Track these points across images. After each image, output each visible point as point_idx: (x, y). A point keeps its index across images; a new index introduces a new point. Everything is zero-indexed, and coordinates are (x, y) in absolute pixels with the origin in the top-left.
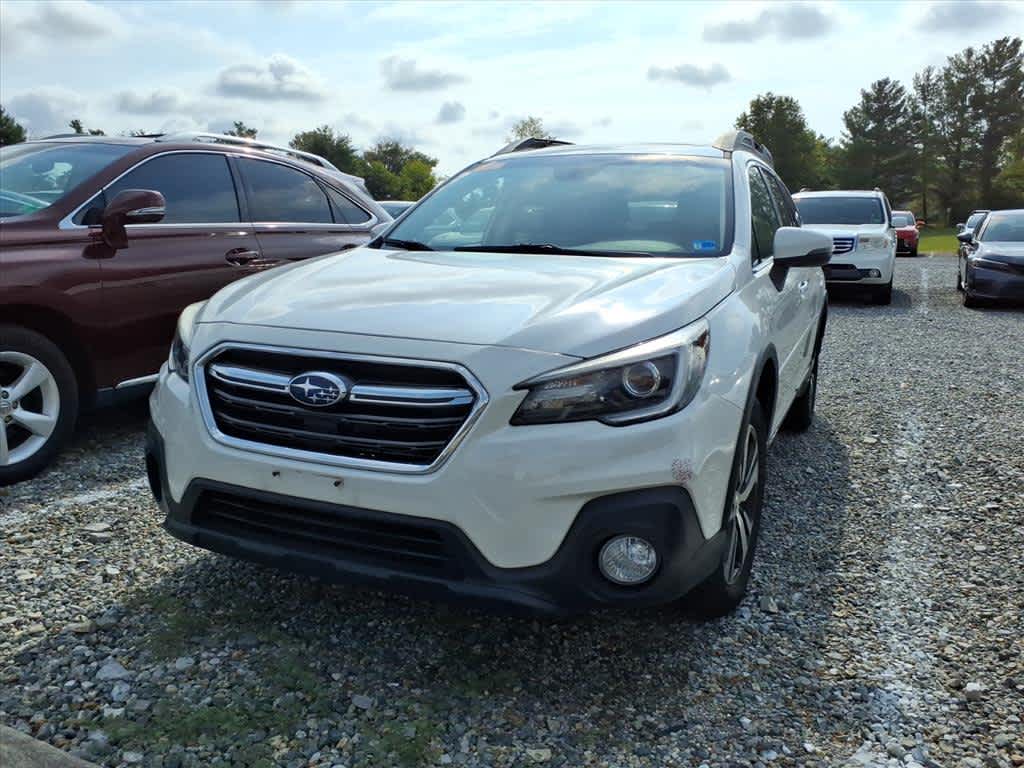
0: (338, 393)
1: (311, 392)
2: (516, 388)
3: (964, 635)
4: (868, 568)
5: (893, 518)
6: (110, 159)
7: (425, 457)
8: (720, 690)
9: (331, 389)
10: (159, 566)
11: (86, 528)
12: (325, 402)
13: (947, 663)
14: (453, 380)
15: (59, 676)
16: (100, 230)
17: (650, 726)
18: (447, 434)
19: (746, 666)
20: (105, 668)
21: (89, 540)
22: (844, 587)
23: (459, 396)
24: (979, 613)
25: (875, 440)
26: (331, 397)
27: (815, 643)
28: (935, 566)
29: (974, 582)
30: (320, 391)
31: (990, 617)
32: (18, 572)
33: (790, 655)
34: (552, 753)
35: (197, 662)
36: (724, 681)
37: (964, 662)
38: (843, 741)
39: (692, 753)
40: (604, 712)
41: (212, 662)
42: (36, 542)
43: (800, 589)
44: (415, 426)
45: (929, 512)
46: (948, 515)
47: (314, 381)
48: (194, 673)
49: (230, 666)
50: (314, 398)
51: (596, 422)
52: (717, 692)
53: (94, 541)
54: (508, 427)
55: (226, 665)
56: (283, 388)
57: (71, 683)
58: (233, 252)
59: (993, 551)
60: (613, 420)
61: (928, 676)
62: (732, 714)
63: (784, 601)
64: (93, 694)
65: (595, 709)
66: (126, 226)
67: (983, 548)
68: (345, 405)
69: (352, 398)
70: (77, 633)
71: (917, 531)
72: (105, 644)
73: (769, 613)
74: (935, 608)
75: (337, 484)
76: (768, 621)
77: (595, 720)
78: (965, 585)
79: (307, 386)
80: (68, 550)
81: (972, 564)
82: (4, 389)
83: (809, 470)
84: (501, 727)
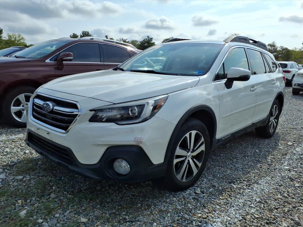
0: (50, 108)
1: (46, 107)
2: (91, 110)
3: (260, 213)
4: (247, 185)
5: (273, 170)
6: (64, 44)
7: (65, 128)
8: (157, 213)
12: (48, 110)
13: (244, 221)
14: (74, 106)
16: (57, 63)
17: (125, 219)
18: (70, 122)
19: (172, 208)
22: (231, 189)
23: (75, 111)
24: (274, 207)
25: (292, 144)
27: (203, 205)
28: (274, 188)
29: (284, 196)
31: (277, 209)
32: (6, 149)
33: (191, 208)
34: (88, 220)
35: (23, 178)
36: (161, 211)
40: (115, 212)
41: (27, 178)
42: (18, 142)
43: (214, 188)
44: (65, 119)
45: (289, 170)
46: (296, 172)
47: (47, 104)
48: (21, 180)
49: (31, 180)
50: (46, 109)
51: (114, 123)
52: (155, 214)
54: (88, 122)
60: (119, 123)
61: (233, 223)
62: (153, 221)
63: (205, 190)
65: (114, 211)
66: (63, 62)
67: (298, 185)
68: (52, 112)
69: (54, 110)
73: (196, 193)
74: (260, 202)
75: (48, 133)
76: (193, 196)
77: (110, 214)
78: (279, 196)
79: (45, 105)
81: (289, 190)
82: (27, 103)
83: (257, 151)
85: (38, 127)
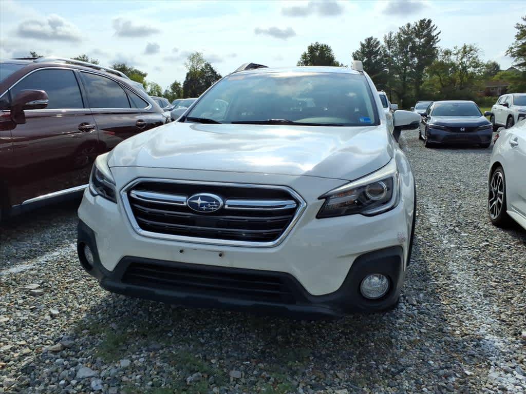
0: (218, 205)
1: (202, 205)
2: (320, 198)
3: (505, 308)
4: (446, 278)
5: (444, 252)
8: (411, 347)
9: (214, 203)
10: (80, 306)
11: (26, 288)
12: (211, 210)
13: (505, 323)
14: (284, 195)
15: (53, 379)
16: (9, 113)
17: (387, 370)
18: (283, 225)
19: (416, 334)
20: (80, 371)
21: (31, 295)
23: (290, 204)
26: (214, 207)
27: (442, 318)
28: (474, 275)
29: (495, 282)
30: (207, 204)
31: (511, 298)
33: (433, 326)
35: (132, 362)
36: (410, 343)
37: (512, 322)
38: (480, 367)
39: (415, 383)
40: (361, 365)
41: (140, 360)
43: (421, 292)
44: (265, 221)
45: (459, 248)
46: (468, 249)
47: (203, 198)
48: (133, 368)
49: (151, 361)
50: (204, 208)
51: (359, 215)
52: (410, 349)
53: (34, 295)
54: (315, 219)
55: (149, 362)
56: (183, 203)
57: (63, 382)
58: (82, 125)
59: (496, 266)
60: (367, 213)
61: (500, 330)
62: (423, 360)
63: (417, 299)
64: (80, 387)
65: (356, 364)
66: (24, 111)
67: (491, 264)
68: (222, 211)
69: (226, 207)
70: (53, 351)
71: (458, 258)
72: (72, 356)
73: (414, 305)
74: (485, 296)
75: (220, 255)
76: (415, 309)
77: (359, 370)
78: (493, 284)
79: (199, 201)
80: (21, 301)
81: (490, 273)
84: (315, 379)
85: (179, 247)
